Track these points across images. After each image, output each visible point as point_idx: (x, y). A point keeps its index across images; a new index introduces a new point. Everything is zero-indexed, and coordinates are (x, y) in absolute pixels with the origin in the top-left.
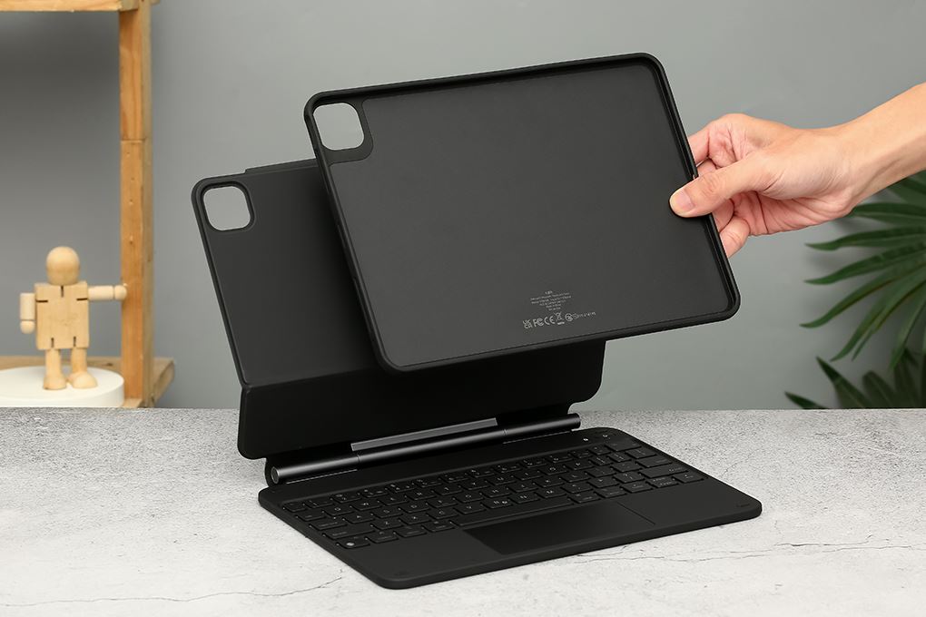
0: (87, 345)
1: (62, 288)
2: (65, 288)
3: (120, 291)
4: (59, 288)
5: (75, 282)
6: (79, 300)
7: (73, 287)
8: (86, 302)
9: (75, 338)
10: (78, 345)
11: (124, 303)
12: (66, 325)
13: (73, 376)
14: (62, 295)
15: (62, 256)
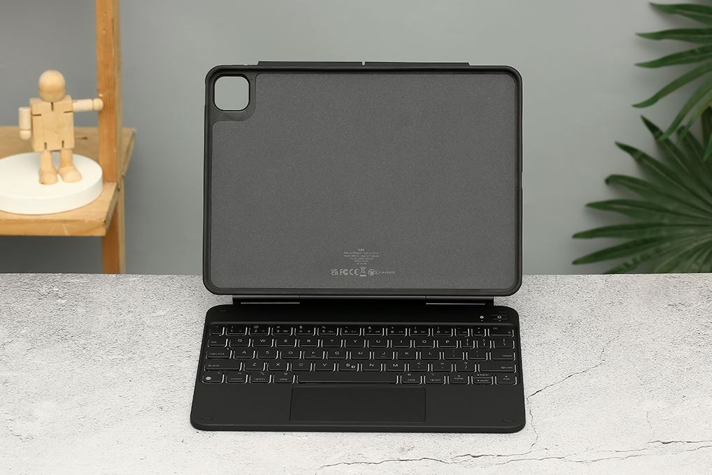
0: (73, 146)
1: (52, 104)
2: (54, 104)
3: (98, 104)
4: (50, 104)
5: (62, 99)
6: (65, 112)
7: (60, 102)
8: (71, 114)
9: (63, 142)
10: (66, 146)
11: (100, 112)
12: (56, 132)
13: (63, 170)
14: (52, 109)
15: (51, 79)
